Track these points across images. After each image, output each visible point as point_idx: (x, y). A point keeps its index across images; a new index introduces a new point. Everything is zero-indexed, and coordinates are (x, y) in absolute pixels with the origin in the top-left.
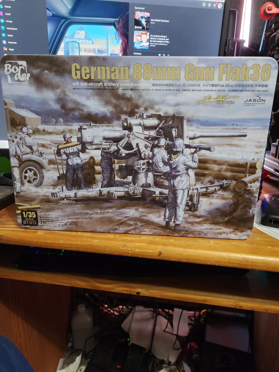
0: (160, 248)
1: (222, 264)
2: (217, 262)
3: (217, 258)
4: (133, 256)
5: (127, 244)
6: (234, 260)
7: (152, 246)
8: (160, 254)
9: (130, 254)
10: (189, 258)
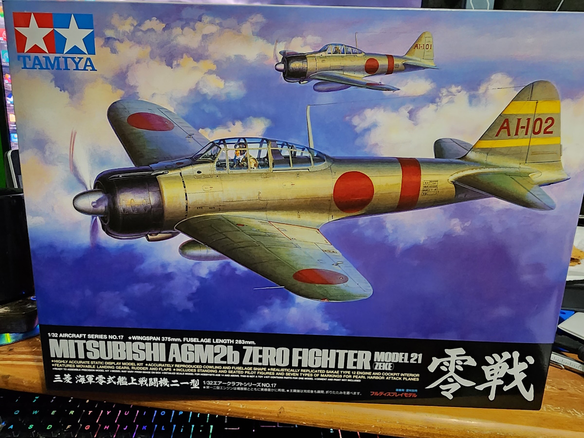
1: (389, 432)
2: (381, 428)
4: (235, 415)
6: (410, 426)
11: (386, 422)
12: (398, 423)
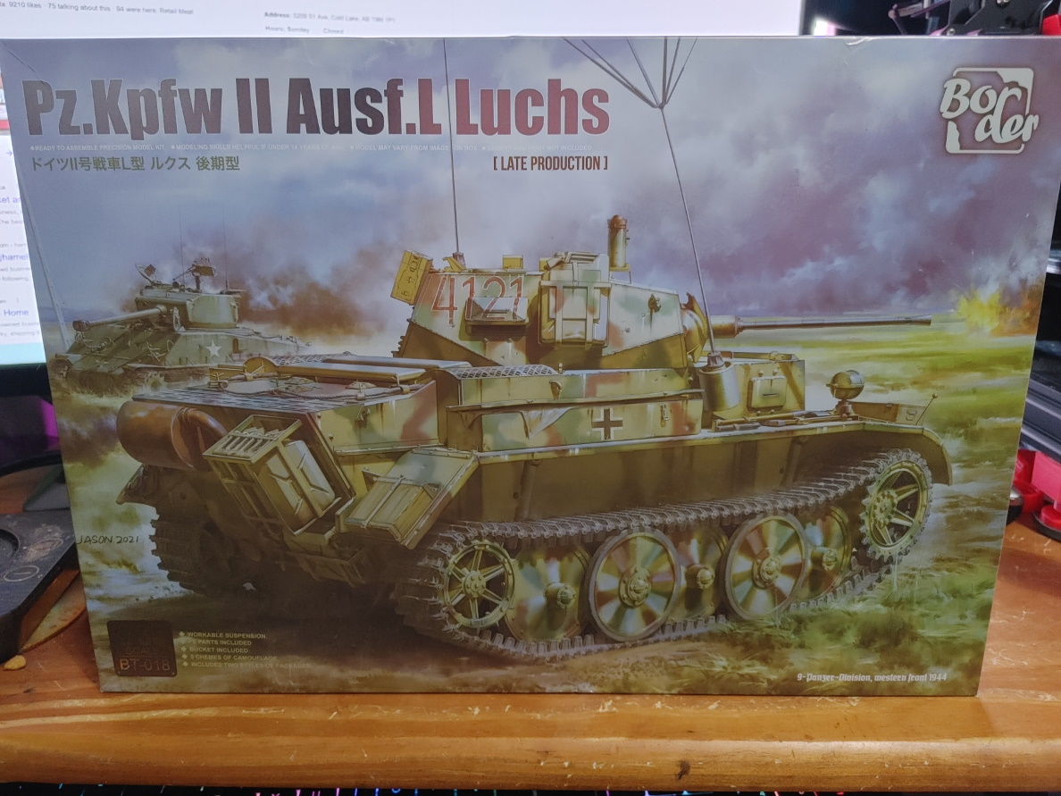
0: (680, 747)
1: (910, 784)
2: (893, 779)
3: (891, 763)
4: (582, 785)
5: (554, 743)
6: (952, 767)
7: (653, 744)
8: (685, 768)
9: (570, 780)
10: (790, 777)
11: (904, 765)
12: (926, 763)
